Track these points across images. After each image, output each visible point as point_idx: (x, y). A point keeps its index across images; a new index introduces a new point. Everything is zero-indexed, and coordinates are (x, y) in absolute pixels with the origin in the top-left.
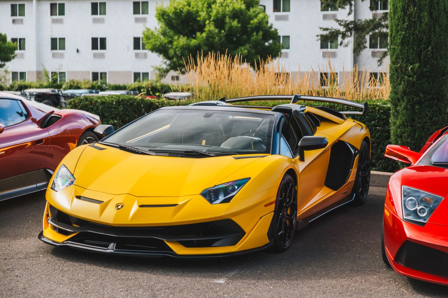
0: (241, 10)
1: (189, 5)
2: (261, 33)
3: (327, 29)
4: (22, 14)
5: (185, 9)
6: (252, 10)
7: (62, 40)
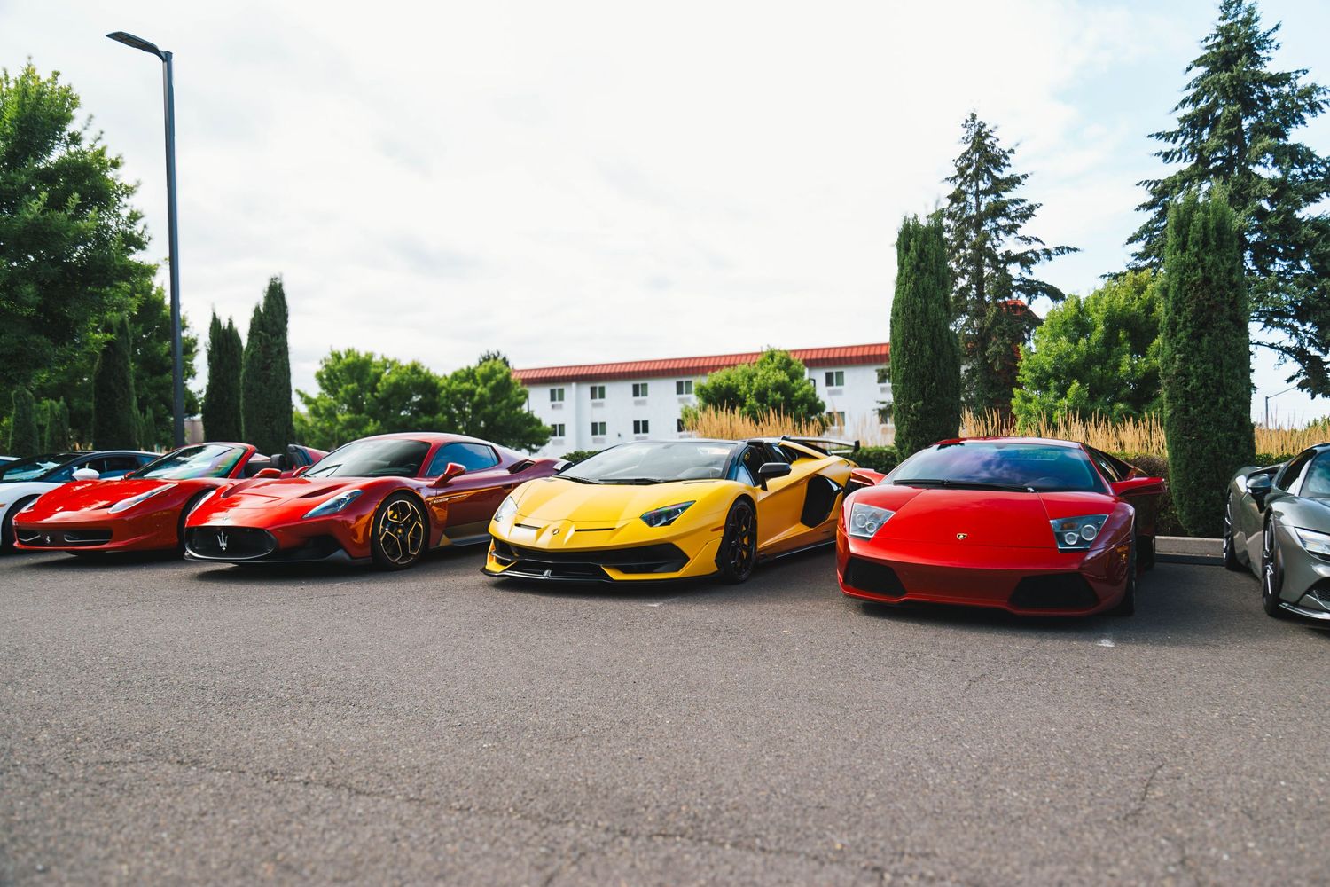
0: (784, 382)
1: (729, 379)
2: (806, 406)
3: (884, 403)
4: (561, 398)
5: (724, 385)
6: (796, 382)
7: (603, 424)
